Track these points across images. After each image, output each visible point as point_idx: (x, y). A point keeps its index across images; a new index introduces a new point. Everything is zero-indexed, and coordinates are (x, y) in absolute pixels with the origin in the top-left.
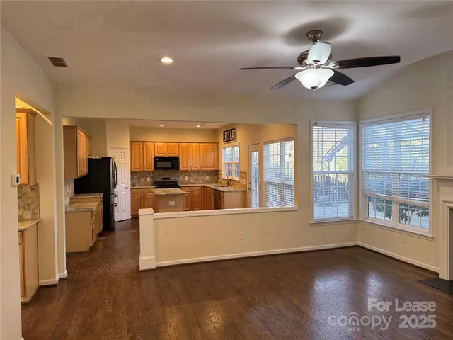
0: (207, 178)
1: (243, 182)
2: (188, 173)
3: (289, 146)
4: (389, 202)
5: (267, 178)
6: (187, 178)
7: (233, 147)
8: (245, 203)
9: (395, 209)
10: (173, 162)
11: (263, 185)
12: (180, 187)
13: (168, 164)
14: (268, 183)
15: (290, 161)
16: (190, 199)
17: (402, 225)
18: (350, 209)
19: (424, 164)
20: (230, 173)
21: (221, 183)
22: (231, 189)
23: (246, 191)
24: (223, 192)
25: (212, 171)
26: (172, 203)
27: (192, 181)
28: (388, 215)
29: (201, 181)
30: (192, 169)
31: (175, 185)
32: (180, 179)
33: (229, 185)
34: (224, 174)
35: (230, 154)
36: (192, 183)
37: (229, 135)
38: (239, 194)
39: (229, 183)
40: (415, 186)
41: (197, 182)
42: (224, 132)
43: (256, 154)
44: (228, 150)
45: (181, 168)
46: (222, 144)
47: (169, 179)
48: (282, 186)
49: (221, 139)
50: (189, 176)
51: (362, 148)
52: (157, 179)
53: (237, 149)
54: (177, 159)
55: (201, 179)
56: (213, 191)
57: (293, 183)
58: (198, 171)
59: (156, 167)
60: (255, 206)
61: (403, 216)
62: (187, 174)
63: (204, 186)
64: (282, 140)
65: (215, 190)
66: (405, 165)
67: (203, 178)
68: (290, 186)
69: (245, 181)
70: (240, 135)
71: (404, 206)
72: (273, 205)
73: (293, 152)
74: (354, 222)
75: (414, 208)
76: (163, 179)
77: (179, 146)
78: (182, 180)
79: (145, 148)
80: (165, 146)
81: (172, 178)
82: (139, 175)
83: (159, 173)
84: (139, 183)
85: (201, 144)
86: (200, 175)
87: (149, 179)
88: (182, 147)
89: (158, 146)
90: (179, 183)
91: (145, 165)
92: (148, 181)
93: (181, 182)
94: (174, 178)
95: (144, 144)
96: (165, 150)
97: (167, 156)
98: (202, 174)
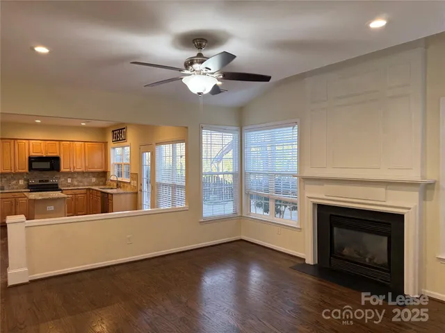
0: (94, 180)
1: (134, 183)
2: (71, 174)
3: (181, 148)
4: (267, 199)
5: (158, 179)
6: (69, 181)
7: (123, 147)
8: (136, 205)
9: (272, 205)
10: (53, 163)
11: (154, 187)
12: (61, 190)
13: (47, 165)
14: (160, 184)
15: (181, 162)
16: (73, 203)
17: (277, 219)
18: (235, 207)
19: (293, 167)
20: (120, 174)
21: (110, 185)
22: (120, 191)
23: (137, 193)
24: (112, 194)
25: (99, 173)
26: (51, 208)
27: (76, 183)
28: (266, 210)
29: (86, 184)
30: (76, 170)
31: (55, 188)
32: (61, 181)
33: (118, 186)
34: (113, 176)
35: (119, 154)
36: (75, 186)
37: (119, 134)
38: (129, 196)
39: (119, 184)
40: (286, 185)
41: (82, 184)
42: (113, 131)
43: (147, 155)
44: (118, 150)
45: (62, 169)
46: (111, 144)
47: (47, 181)
48: (174, 187)
49: (110, 138)
50: (72, 178)
51: (246, 151)
52: (32, 182)
53: (127, 149)
54: (57, 159)
55: (86, 181)
56: (99, 194)
57: (184, 184)
58: (83, 173)
59: (30, 168)
60: (146, 208)
61: (278, 211)
62: (69, 175)
63: (90, 189)
64: (174, 142)
65: (102, 192)
66: (279, 167)
67: (88, 180)
68: (181, 187)
69: (135, 182)
70: (131, 135)
71: (279, 202)
72: (165, 206)
73: (184, 153)
74: (239, 218)
75: (286, 203)
76: (42, 181)
77: (60, 144)
78: (63, 183)
79: (17, 146)
80: (42, 144)
81: (51, 181)
82: (9, 177)
83: (35, 174)
84: (9, 186)
85: (86, 143)
86: (85, 177)
87: (22, 182)
88: (64, 146)
89: (33, 144)
90: (59, 185)
91: (17, 166)
92: (20, 184)
93: (62, 185)
94: (54, 181)
95: (16, 141)
96: (42, 149)
97: (45, 156)
98: (87, 175)
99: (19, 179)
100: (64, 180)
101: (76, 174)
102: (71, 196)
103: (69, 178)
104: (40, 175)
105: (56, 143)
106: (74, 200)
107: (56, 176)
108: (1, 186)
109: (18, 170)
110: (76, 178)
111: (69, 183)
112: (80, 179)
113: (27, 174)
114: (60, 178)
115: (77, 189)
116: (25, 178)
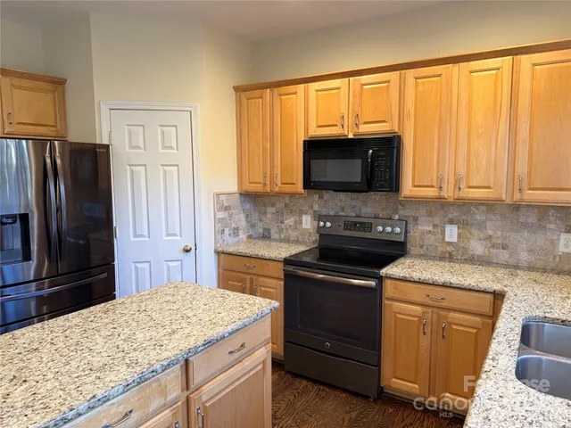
2: (457, 208)
6: (452, 233)
16: (425, 342)
27: (478, 248)
29: (524, 257)
30: (467, 192)
32: (421, 232)
36: (473, 260)
41: (503, 256)
45: (408, 188)
47: (367, 227)
50: (464, 224)
52: (325, 225)
59: (308, 184)
62: (454, 214)
67: (540, 239)
76: (351, 225)
77: (402, 83)
78: (429, 240)
79: (277, 107)
80: (344, 91)
81: (380, 228)
82: (280, 205)
83: (341, 201)
84: (281, 231)
85: (523, 57)
86: (525, 226)
87: (307, 222)
88: (420, 88)
89: (317, 95)
90: (412, 249)
91: (278, 171)
92: (304, 226)
93: (422, 247)
94: (389, 229)
95: (276, 91)
96: (344, 110)
97: (351, 136)
98: (533, 219)
99: (302, 213)
100: (431, 228)
101: (484, 208)
102: (418, 309)
103: (451, 222)
104: (354, 203)
105: (388, 82)
106: (428, 330)
107: (401, 212)
108: (264, 229)
109: (279, 184)
110: (481, 226)
111: (450, 244)
112: (499, 233)
113: (321, 197)
114: (416, 219)
115: (444, 286)
116: (315, 211)
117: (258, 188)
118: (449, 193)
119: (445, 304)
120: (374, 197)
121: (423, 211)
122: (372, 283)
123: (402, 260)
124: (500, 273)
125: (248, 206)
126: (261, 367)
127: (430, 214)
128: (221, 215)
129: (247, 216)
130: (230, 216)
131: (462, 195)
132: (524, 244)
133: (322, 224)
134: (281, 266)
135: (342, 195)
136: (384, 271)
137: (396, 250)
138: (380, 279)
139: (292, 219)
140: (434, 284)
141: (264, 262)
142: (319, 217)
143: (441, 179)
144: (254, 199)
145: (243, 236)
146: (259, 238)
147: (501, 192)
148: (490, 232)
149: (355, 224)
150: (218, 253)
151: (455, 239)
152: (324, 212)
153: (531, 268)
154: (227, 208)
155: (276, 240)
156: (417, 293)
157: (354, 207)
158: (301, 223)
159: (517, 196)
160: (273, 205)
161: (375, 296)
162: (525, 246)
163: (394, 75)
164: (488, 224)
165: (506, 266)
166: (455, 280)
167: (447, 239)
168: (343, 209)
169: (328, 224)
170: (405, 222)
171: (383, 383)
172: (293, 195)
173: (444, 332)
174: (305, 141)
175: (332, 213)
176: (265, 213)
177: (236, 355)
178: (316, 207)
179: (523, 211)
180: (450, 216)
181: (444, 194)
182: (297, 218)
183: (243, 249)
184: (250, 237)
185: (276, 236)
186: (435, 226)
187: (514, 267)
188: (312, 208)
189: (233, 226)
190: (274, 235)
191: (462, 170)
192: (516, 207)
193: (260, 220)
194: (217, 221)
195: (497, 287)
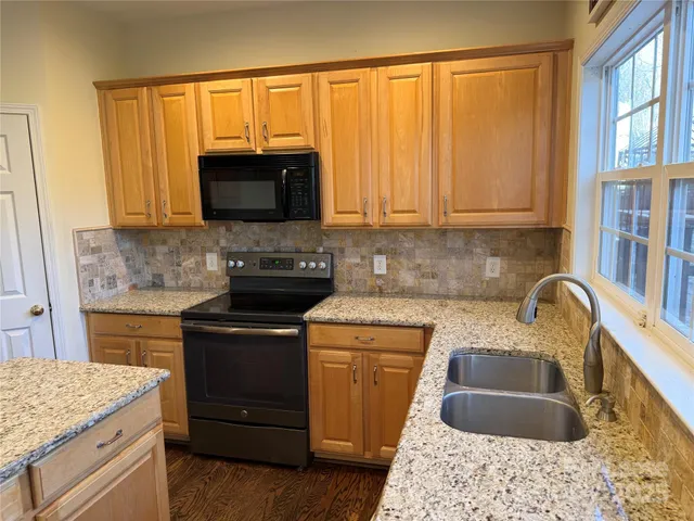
0: (493, 268)
2: (384, 236)
6: (380, 265)
16: (356, 391)
25: (522, 233)
27: (408, 279)
29: (454, 285)
32: (348, 266)
36: (405, 293)
41: (433, 285)
45: (330, 215)
47: (289, 264)
50: (392, 254)
52: (236, 265)
58: (437, 232)
59: (209, 212)
62: (382, 242)
67: (467, 265)
76: (268, 263)
77: (315, 87)
78: (359, 273)
79: (159, 112)
80: (246, 94)
81: (303, 264)
82: (173, 242)
83: (254, 233)
84: (177, 276)
85: (442, 64)
86: (452, 251)
87: (213, 263)
88: (336, 95)
89: (212, 98)
90: (340, 286)
91: (166, 196)
92: (209, 268)
93: (350, 282)
94: (313, 265)
95: (155, 89)
96: (248, 118)
97: (259, 152)
98: (459, 243)
99: (204, 251)
100: (358, 260)
101: (411, 235)
102: (347, 354)
103: (379, 252)
104: (271, 235)
105: (299, 85)
106: (359, 377)
107: (325, 244)
108: (154, 276)
109: (169, 214)
110: (410, 255)
111: (379, 276)
112: (428, 261)
113: (229, 229)
114: (342, 251)
115: (373, 324)
116: (222, 248)
117: (141, 220)
118: (374, 219)
119: (374, 345)
120: (296, 227)
121: (349, 241)
122: (294, 331)
123: (329, 300)
124: (431, 305)
125: (127, 246)
126: (149, 456)
127: (357, 244)
128: (85, 260)
129: (127, 260)
130: (101, 260)
131: (387, 220)
132: (453, 271)
133: (232, 263)
134: (178, 322)
135: (255, 227)
136: (307, 315)
137: (321, 289)
138: (304, 325)
139: (192, 260)
140: (363, 324)
141: (154, 318)
142: (228, 255)
143: (365, 204)
144: (135, 235)
145: (122, 286)
146: (147, 288)
147: (426, 216)
148: (419, 261)
149: (274, 261)
150: (86, 313)
151: (384, 271)
152: (235, 248)
153: (461, 297)
154: (95, 251)
155: (171, 289)
156: (345, 336)
157: (272, 240)
158: (205, 263)
159: (443, 220)
160: (164, 242)
161: (299, 345)
162: (453, 274)
163: (305, 78)
164: (417, 251)
165: (437, 296)
166: (384, 317)
167: (377, 272)
168: (258, 244)
169: (240, 264)
170: (331, 255)
171: (314, 447)
172: (190, 228)
173: (375, 377)
174: (200, 157)
175: (244, 249)
176: (154, 254)
177: (109, 449)
178: (223, 243)
179: (450, 235)
180: (378, 245)
181: (369, 220)
182: (199, 259)
183: (122, 305)
184: (134, 287)
185: (173, 283)
186: (363, 258)
187: (443, 297)
188: (218, 243)
189: (107, 273)
190: (169, 281)
191: (386, 193)
192: (443, 232)
193: (147, 263)
194: (80, 269)
195: (426, 320)
